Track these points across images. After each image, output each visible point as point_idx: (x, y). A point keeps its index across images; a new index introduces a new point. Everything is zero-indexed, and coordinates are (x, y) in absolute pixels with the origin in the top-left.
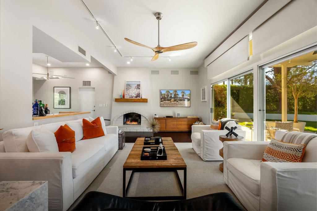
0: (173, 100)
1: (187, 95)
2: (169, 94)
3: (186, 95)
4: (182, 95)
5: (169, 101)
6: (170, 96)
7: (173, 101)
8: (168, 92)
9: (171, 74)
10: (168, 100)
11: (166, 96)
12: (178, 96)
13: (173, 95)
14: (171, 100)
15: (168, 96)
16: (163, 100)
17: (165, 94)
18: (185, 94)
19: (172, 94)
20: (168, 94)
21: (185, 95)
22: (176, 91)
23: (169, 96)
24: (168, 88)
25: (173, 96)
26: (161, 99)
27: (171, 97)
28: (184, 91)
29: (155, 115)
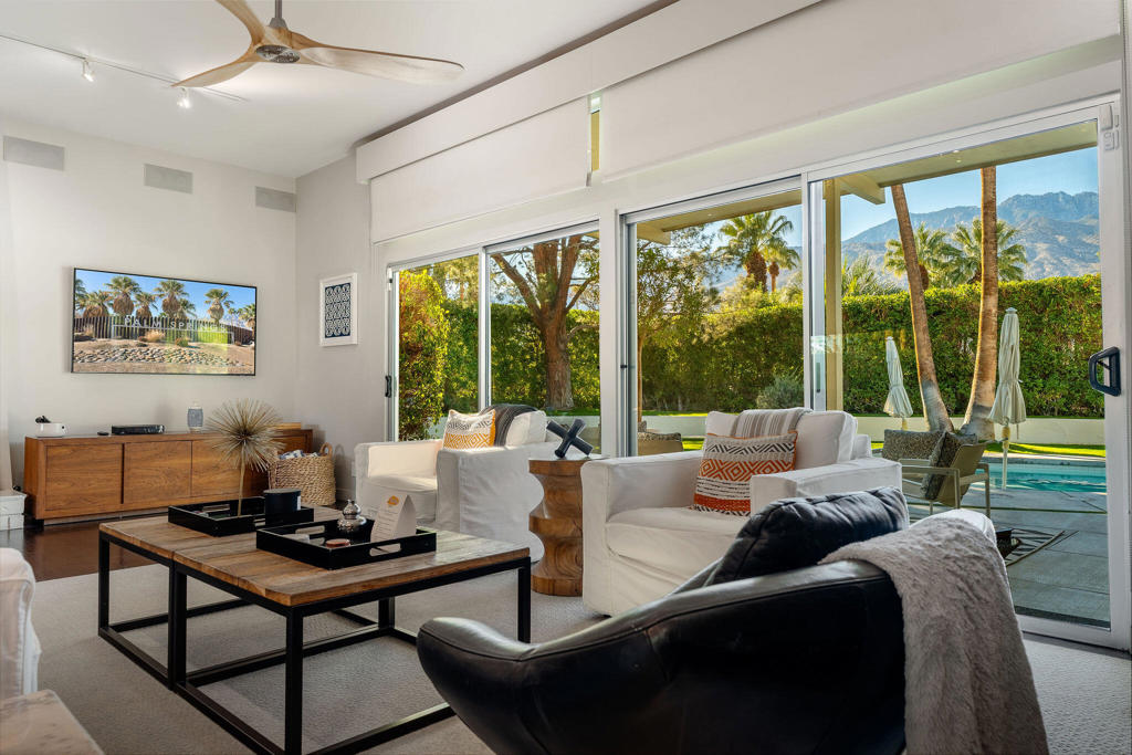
0: (154, 334)
1: (240, 312)
2: (133, 297)
3: (233, 312)
4: (213, 310)
5: (133, 342)
6: (138, 307)
7: (158, 341)
8: (129, 284)
9: (148, 183)
10: (126, 334)
11: (111, 311)
12: (189, 316)
13: (159, 303)
14: (143, 332)
15: (124, 306)
16: (89, 330)
17: (104, 297)
18: (227, 304)
19: (150, 299)
20: (126, 294)
21: (226, 310)
22: (179, 286)
23: (130, 307)
24: (128, 263)
25: (155, 313)
26: (77, 324)
27: (145, 317)
28: (222, 289)
29: (43, 420)
